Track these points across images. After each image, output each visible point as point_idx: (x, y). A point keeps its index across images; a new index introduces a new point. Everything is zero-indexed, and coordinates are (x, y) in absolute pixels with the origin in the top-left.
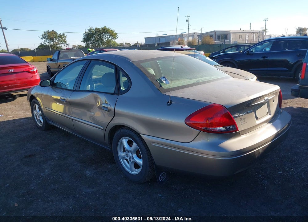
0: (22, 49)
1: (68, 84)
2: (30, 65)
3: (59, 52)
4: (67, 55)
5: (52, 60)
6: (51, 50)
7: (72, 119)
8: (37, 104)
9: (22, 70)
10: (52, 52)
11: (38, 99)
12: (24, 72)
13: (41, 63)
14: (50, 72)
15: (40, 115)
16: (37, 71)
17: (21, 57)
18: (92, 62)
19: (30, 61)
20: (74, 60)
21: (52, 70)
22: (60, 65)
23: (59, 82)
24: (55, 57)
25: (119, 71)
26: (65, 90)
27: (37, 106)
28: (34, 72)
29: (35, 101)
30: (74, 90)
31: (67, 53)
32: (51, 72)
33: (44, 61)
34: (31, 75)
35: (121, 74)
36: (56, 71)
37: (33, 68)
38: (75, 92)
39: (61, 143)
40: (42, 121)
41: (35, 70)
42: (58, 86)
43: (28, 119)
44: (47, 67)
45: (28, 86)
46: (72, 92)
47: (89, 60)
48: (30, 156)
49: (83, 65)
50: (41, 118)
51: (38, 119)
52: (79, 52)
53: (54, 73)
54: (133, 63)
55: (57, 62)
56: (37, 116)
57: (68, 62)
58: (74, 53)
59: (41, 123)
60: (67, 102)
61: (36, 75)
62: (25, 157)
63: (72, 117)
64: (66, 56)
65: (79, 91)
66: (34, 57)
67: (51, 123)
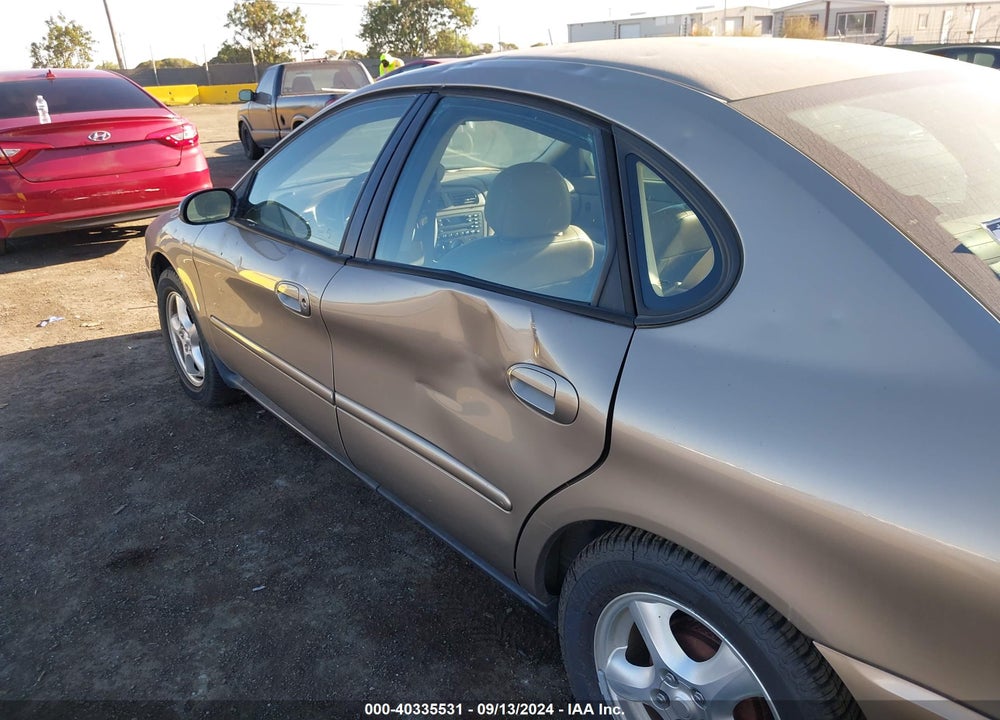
0: (167, 62)
1: (313, 209)
2: (170, 116)
3: (282, 68)
4: (308, 79)
5: (255, 97)
6: (255, 63)
7: (334, 402)
8: (181, 293)
9: (141, 133)
10: (259, 72)
11: (182, 273)
12: (147, 140)
13: (222, 107)
14: (249, 140)
15: (194, 342)
16: (196, 139)
17: (144, 88)
18: (444, 106)
19: (190, 102)
20: (334, 97)
21: (257, 135)
22: (284, 117)
23: (272, 198)
24: (266, 86)
25: (632, 159)
26: (298, 251)
27: (180, 301)
28: (184, 145)
29: (171, 277)
30: (349, 252)
31: (308, 74)
32: (255, 144)
33: (233, 103)
34: (174, 155)
35: (646, 177)
36: (270, 137)
37: (183, 126)
38: (349, 269)
39: (281, 482)
40: (201, 365)
41: (189, 134)
42: (266, 221)
43: (153, 340)
44: (241, 123)
45: (164, 197)
46: (335, 266)
47: (431, 90)
48: (137, 559)
49: (396, 120)
50: (196, 353)
51: (186, 353)
52: (353, 71)
53: (262, 146)
54: (732, 106)
55: (273, 106)
56: (184, 344)
57: (313, 104)
58: (333, 72)
59: (198, 375)
60: (308, 312)
61: (194, 156)
62: (113, 565)
63: (334, 392)
64: (304, 85)
65: (373, 264)
66: (203, 87)
67: (238, 383)
